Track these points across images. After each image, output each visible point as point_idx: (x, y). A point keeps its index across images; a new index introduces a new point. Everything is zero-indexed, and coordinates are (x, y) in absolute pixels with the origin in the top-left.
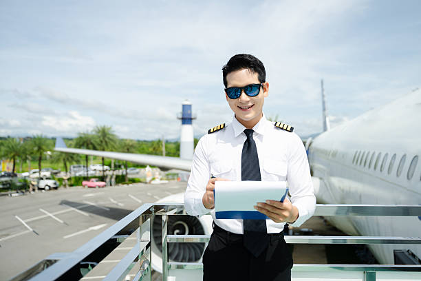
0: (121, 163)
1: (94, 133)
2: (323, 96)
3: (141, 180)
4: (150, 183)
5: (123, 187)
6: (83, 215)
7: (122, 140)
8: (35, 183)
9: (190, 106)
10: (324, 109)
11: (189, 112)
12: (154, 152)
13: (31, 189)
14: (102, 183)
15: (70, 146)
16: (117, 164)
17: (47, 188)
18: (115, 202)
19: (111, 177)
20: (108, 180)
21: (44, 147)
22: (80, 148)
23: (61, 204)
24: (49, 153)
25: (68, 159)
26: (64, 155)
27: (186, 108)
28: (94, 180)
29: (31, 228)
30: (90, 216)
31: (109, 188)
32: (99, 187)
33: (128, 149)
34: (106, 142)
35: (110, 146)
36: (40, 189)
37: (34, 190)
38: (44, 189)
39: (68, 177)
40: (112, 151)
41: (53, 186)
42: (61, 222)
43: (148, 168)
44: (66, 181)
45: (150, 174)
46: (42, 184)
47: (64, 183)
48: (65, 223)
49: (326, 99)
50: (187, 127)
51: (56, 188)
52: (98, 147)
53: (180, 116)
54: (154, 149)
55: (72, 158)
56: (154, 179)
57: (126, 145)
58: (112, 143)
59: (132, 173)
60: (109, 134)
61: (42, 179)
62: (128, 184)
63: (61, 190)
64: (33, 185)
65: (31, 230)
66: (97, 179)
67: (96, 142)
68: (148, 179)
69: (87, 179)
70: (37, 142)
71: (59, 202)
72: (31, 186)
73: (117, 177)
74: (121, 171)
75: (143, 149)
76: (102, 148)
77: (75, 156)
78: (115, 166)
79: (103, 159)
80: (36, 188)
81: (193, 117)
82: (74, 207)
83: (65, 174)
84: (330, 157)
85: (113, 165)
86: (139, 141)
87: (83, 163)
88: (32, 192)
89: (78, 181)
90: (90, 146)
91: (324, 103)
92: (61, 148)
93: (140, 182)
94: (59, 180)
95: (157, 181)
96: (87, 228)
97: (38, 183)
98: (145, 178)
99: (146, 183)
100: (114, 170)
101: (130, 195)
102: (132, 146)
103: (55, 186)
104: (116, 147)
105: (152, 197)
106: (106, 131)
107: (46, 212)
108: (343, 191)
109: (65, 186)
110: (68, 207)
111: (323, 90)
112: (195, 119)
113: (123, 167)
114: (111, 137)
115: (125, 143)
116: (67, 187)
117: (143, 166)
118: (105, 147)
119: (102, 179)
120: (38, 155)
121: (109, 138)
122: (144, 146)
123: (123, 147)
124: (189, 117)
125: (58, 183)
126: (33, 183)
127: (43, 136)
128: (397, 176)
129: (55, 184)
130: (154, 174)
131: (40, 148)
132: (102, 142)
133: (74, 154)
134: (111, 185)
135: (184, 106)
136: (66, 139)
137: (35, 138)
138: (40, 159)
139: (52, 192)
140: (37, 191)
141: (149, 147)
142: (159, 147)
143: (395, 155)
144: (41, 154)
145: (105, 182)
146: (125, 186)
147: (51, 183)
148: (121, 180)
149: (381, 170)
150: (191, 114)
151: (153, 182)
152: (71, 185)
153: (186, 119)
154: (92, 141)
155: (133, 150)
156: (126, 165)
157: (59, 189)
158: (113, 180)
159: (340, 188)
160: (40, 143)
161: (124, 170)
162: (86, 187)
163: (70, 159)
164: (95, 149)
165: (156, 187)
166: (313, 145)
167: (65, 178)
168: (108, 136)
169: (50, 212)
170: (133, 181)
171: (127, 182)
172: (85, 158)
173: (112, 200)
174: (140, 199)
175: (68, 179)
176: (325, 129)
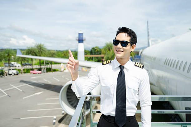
0: (49, 62)
1: (35, 47)
2: (148, 29)
3: (59, 70)
4: (63, 71)
5: (50, 74)
6: (31, 87)
7: (49, 50)
8: (7, 72)
9: (82, 34)
10: (148, 36)
11: (82, 37)
12: (65, 56)
13: (5, 75)
14: (40, 72)
15: (23, 54)
16: (47, 62)
17: (13, 74)
18: (47, 81)
19: (44, 69)
20: (43, 70)
21: (10, 54)
22: (28, 55)
23: (20, 82)
24: (13, 57)
25: (23, 60)
26: (21, 58)
27: (80, 35)
28: (36, 70)
29: (7, 94)
30: (35, 88)
31: (43, 74)
32: (39, 73)
33: (52, 55)
34: (41, 52)
35: (43, 54)
36: (9, 75)
37: (6, 75)
38: (11, 75)
39: (23, 69)
40: (44, 56)
41: (16, 73)
42: (21, 91)
43: (62, 64)
44: (22, 71)
45: (63, 67)
46: (11, 72)
47: (21, 72)
48: (23, 91)
49: (149, 30)
50: (81, 44)
51: (17, 74)
52: (37, 54)
53: (78, 39)
54: (65, 55)
55: (25, 59)
56: (65, 69)
57: (51, 53)
58: (44, 52)
59: (54, 67)
60: (42, 48)
61: (10, 70)
62: (52, 72)
63: (20, 75)
64: (6, 73)
65: (7, 95)
66: (37, 70)
67: (36, 51)
68: (62, 70)
69: (32, 69)
70: (7, 52)
71: (19, 81)
72: (5, 73)
73: (47, 69)
74: (49, 66)
75: (59, 55)
76: (39, 54)
77: (26, 59)
78: (46, 63)
79: (40, 60)
80: (8, 74)
81: (84, 39)
82: (26, 83)
83: (21, 67)
84: (152, 60)
85: (45, 63)
86: (57, 51)
87: (30, 62)
88: (6, 76)
89: (28, 71)
90: (34, 54)
91: (148, 32)
92: (19, 55)
93: (58, 71)
94: (19, 70)
95: (67, 71)
96: (34, 94)
97: (9, 72)
98: (61, 69)
99: (61, 71)
100: (45, 65)
101: (54, 78)
102: (54, 54)
103: (17, 73)
104: (46, 54)
105: (64, 78)
106: (41, 46)
107: (13, 86)
108: (159, 77)
109: (22, 73)
110: (23, 83)
111: (148, 26)
112: (85, 40)
113: (49, 64)
114: (44, 49)
115: (51, 52)
116: (23, 73)
117: (60, 63)
118: (41, 54)
119: (40, 69)
120: (8, 58)
121: (43, 50)
122: (60, 53)
123: (50, 54)
124: (82, 39)
125: (18, 72)
126: (6, 72)
127: (10, 49)
128: (188, 72)
129: (17, 72)
130: (65, 67)
131: (9, 55)
132: (39, 51)
133: (25, 58)
134: (44, 72)
135: (79, 34)
136: (21, 50)
137: (6, 50)
138: (9, 60)
139: (16, 76)
140: (8, 75)
141: (62, 54)
142: (67, 54)
143: (187, 62)
144: (9, 58)
145: (41, 71)
146: (51, 73)
147: (15, 72)
148: (49, 70)
149: (179, 69)
150: (83, 38)
151: (64, 71)
152: (25, 73)
153: (81, 40)
154: (35, 51)
155: (55, 55)
156: (51, 63)
157: (19, 75)
158: (45, 70)
159: (157, 76)
160: (8, 52)
161: (51, 65)
162: (32, 73)
163: (24, 60)
164: (36, 55)
165: (66, 73)
166: (143, 53)
167: (21, 69)
168: (42, 49)
169: (15, 86)
170: (55, 70)
171: (52, 71)
172: (31, 59)
173: (45, 80)
174: (59, 80)
175: (23, 70)
176: (149, 45)
